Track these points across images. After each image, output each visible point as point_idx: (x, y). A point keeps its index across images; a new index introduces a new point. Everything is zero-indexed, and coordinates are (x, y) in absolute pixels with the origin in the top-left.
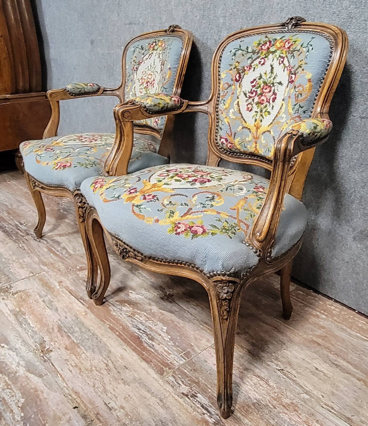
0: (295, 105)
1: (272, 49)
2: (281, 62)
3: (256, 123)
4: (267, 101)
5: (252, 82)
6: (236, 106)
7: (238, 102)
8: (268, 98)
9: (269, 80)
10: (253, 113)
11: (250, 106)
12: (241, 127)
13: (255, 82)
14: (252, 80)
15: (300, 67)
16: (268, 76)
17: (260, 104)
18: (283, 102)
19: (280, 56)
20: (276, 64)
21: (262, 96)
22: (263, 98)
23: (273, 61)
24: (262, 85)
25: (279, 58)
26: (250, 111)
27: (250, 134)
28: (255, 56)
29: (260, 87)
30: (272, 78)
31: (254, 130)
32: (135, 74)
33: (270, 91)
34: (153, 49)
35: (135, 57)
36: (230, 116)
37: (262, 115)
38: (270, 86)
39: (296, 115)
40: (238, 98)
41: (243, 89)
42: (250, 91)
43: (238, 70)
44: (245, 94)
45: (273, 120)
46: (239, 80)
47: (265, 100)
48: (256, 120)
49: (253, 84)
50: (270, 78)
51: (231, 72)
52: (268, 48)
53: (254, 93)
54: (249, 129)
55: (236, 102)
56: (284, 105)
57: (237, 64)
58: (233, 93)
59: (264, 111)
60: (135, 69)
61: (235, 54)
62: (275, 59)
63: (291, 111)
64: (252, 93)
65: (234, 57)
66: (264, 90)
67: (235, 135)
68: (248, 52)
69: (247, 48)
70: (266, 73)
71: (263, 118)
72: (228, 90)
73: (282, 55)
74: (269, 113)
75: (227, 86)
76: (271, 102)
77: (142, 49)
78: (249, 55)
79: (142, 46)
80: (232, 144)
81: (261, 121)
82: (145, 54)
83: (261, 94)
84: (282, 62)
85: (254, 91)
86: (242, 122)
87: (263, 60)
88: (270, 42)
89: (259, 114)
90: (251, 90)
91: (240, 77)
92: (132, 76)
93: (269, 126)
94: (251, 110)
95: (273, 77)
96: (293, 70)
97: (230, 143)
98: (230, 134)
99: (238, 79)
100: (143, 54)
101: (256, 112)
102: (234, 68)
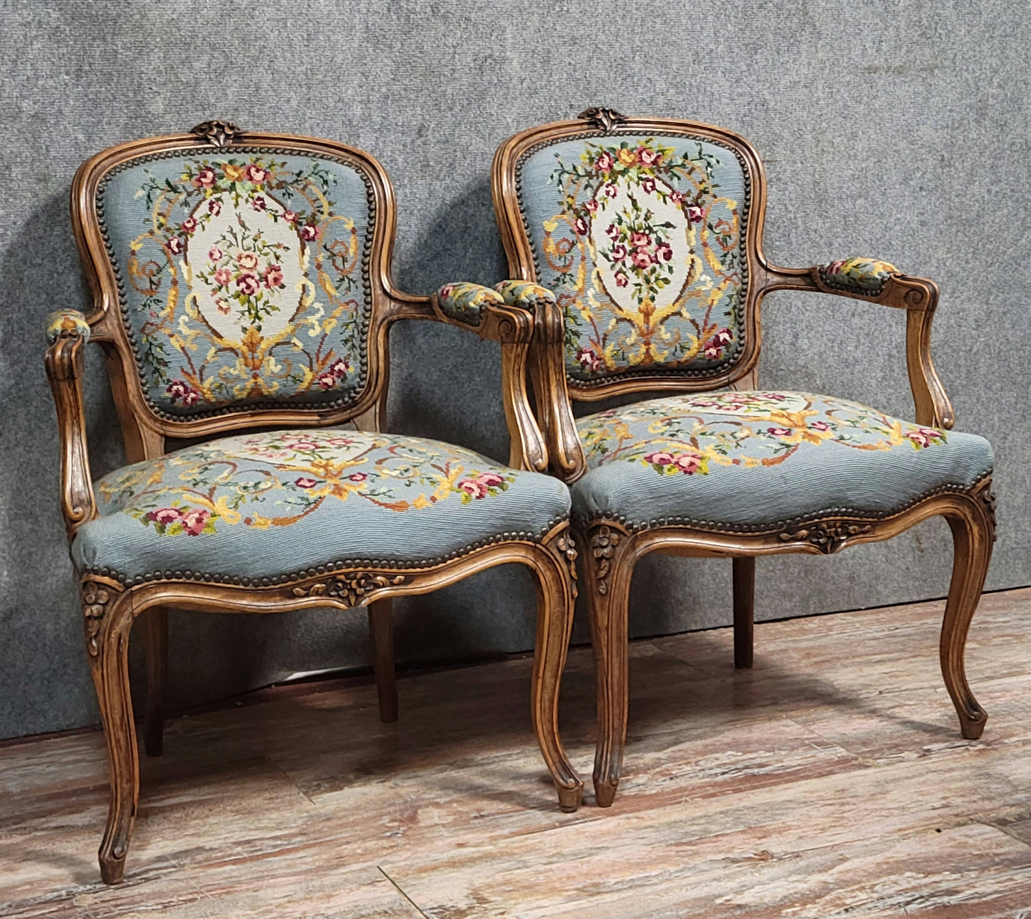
0: (725, 255)
1: (618, 167)
2: (649, 189)
3: (643, 306)
4: (652, 261)
5: (609, 232)
6: (596, 282)
7: (598, 273)
8: (653, 255)
9: (637, 222)
10: (631, 288)
11: (620, 276)
12: (614, 320)
13: (614, 230)
14: (607, 228)
15: (705, 192)
16: (633, 217)
17: (640, 270)
18: (693, 256)
19: (640, 179)
20: (638, 192)
21: (637, 253)
22: (640, 257)
23: (629, 187)
24: (629, 233)
25: (641, 182)
26: (624, 286)
27: (633, 330)
28: (594, 183)
29: (625, 237)
30: (641, 219)
31: (639, 319)
32: (182, 263)
33: (649, 243)
34: (216, 189)
35: (159, 214)
36: (590, 303)
37: (652, 289)
38: (643, 234)
39: (732, 271)
40: (595, 265)
41: (599, 248)
42: (611, 248)
43: (576, 211)
44: (606, 256)
45: (682, 292)
46: (585, 231)
47: (647, 260)
48: (640, 301)
49: (613, 234)
50: (637, 218)
51: (565, 217)
52: (610, 166)
53: (621, 251)
54: (629, 321)
55: (594, 275)
56: (698, 261)
57: (570, 200)
58: (583, 259)
59: (653, 279)
60: (176, 250)
61: (560, 182)
62: (633, 184)
63: (718, 267)
64: (618, 252)
65: (560, 187)
66: (636, 242)
67: (604, 339)
68: (579, 175)
69: (574, 168)
70: (625, 212)
71: (656, 292)
72: (571, 254)
73: (644, 176)
74: (666, 281)
75: (567, 246)
76: (661, 259)
77: (174, 189)
78: (584, 181)
79: (168, 183)
80: (600, 359)
81: (653, 299)
82: (193, 205)
83: (634, 252)
84: (653, 188)
85: (618, 247)
86: (614, 310)
87: (610, 188)
88: (608, 154)
89: (645, 287)
90: (613, 245)
91: (584, 224)
92: (171, 271)
93: (674, 304)
94: (626, 283)
95: (643, 216)
96: (689, 200)
97: (598, 359)
98: (596, 340)
99: (583, 229)
100: (186, 204)
101: (636, 285)
102: (569, 209)
